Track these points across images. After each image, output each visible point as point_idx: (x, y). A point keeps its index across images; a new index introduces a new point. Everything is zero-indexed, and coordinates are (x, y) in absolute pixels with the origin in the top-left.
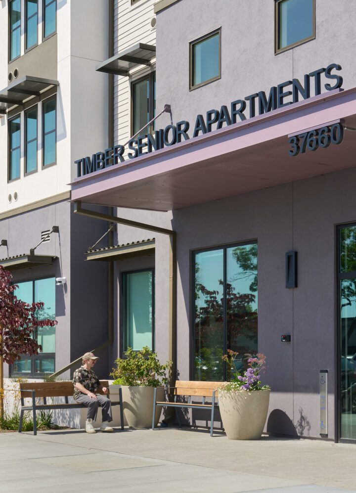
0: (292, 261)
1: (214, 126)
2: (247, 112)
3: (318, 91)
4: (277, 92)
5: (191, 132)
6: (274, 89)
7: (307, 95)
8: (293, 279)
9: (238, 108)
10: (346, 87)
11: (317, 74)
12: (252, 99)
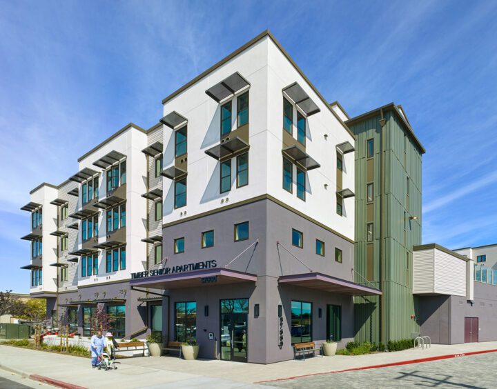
0: (207, 308)
1: (179, 271)
2: (189, 269)
3: (210, 267)
4: (198, 265)
5: (171, 271)
6: (197, 264)
7: (206, 267)
8: (207, 313)
9: (186, 267)
10: (217, 267)
11: (209, 262)
12: (190, 265)
